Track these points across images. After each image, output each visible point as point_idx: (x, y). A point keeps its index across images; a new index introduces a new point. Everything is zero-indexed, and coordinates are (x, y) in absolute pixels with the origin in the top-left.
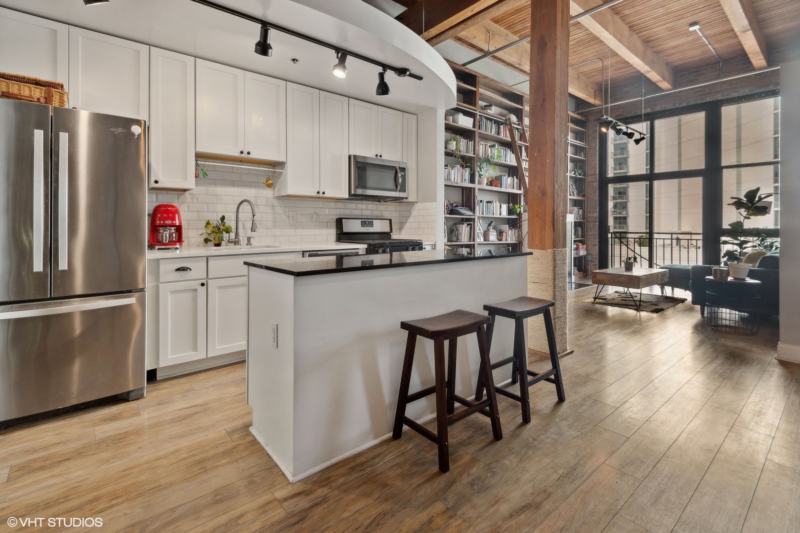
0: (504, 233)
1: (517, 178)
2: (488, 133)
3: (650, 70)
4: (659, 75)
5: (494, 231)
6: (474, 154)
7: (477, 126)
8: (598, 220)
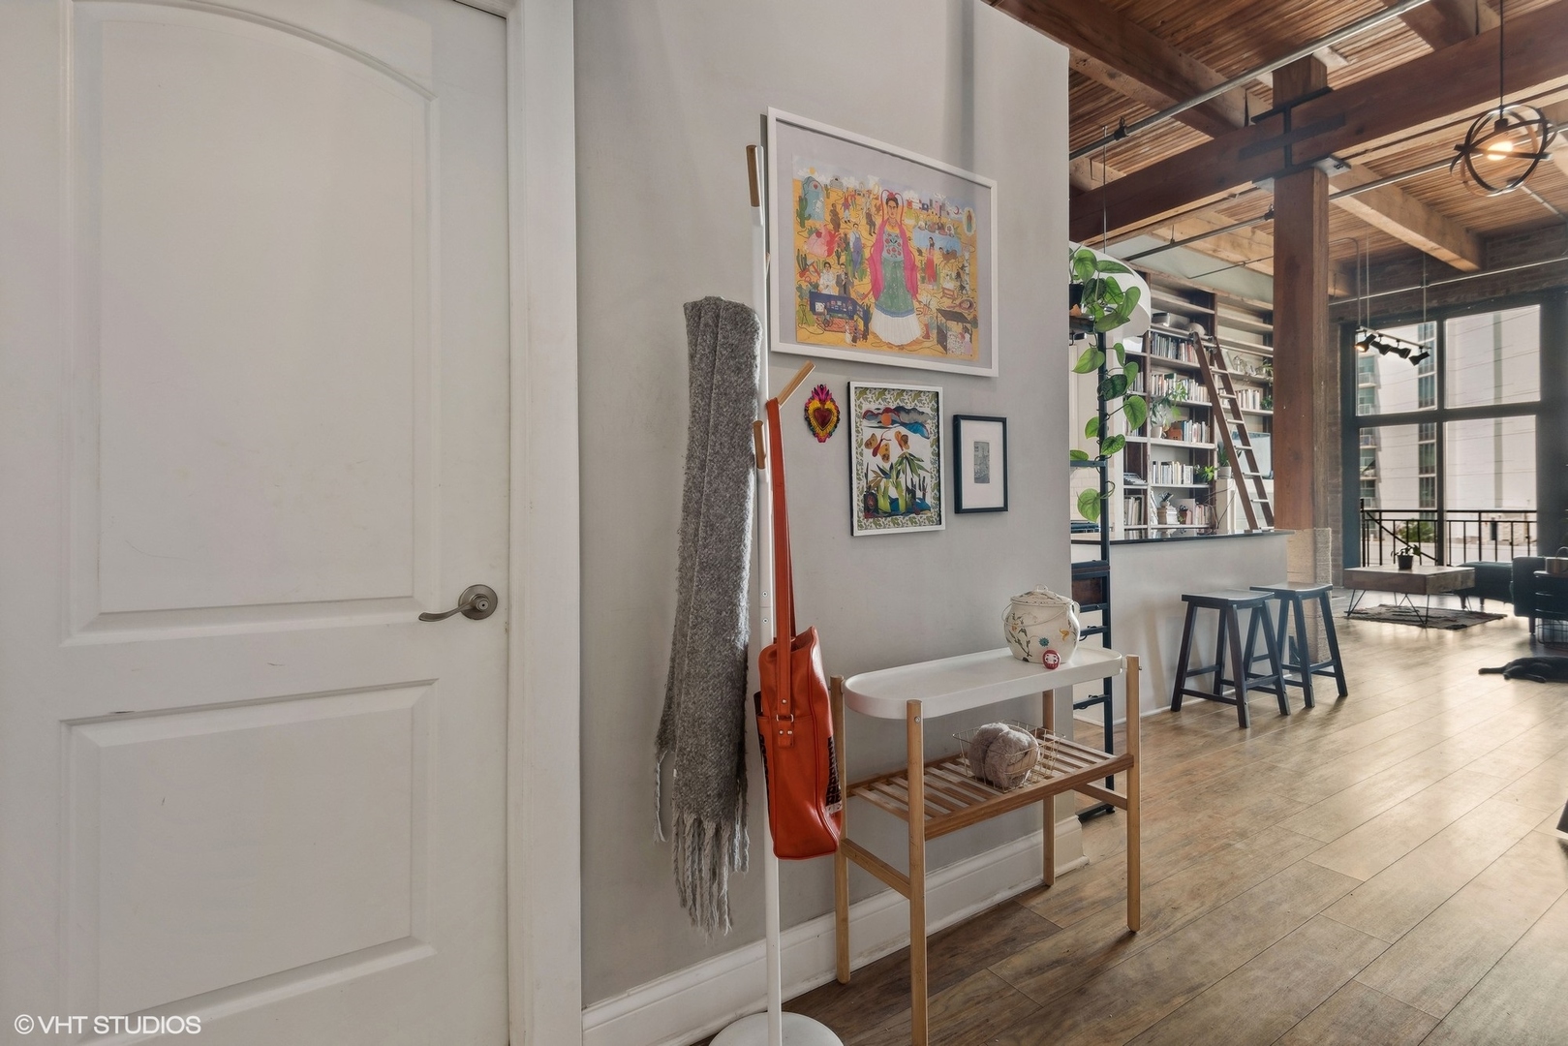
0: (1188, 513)
1: (1206, 424)
2: (1163, 358)
3: (1437, 246)
4: (1454, 252)
5: (1172, 507)
6: (1144, 391)
7: (1149, 350)
8: (1340, 489)
